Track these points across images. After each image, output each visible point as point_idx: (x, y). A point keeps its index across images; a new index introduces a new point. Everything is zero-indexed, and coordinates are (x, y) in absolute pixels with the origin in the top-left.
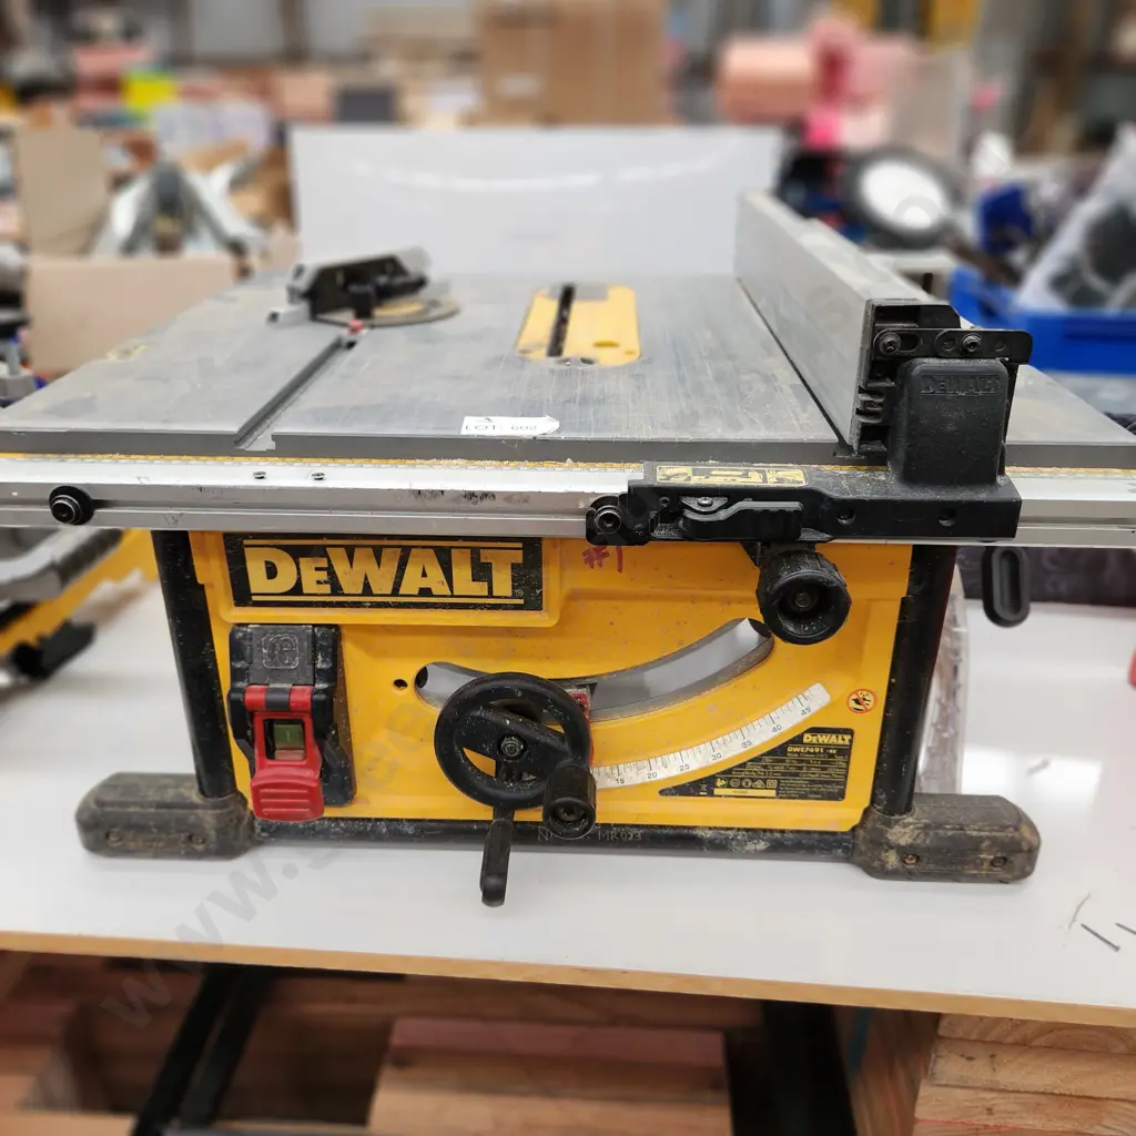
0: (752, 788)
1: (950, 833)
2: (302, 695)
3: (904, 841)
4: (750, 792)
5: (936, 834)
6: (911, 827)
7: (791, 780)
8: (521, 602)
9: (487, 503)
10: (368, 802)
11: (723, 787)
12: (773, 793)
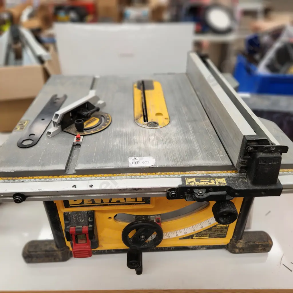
0: (203, 236)
1: (252, 244)
2: (85, 229)
3: (240, 247)
4: (202, 237)
5: (248, 244)
6: (242, 243)
7: (213, 234)
8: (145, 202)
9: (139, 191)
10: (102, 246)
11: (195, 237)
12: (208, 237)
